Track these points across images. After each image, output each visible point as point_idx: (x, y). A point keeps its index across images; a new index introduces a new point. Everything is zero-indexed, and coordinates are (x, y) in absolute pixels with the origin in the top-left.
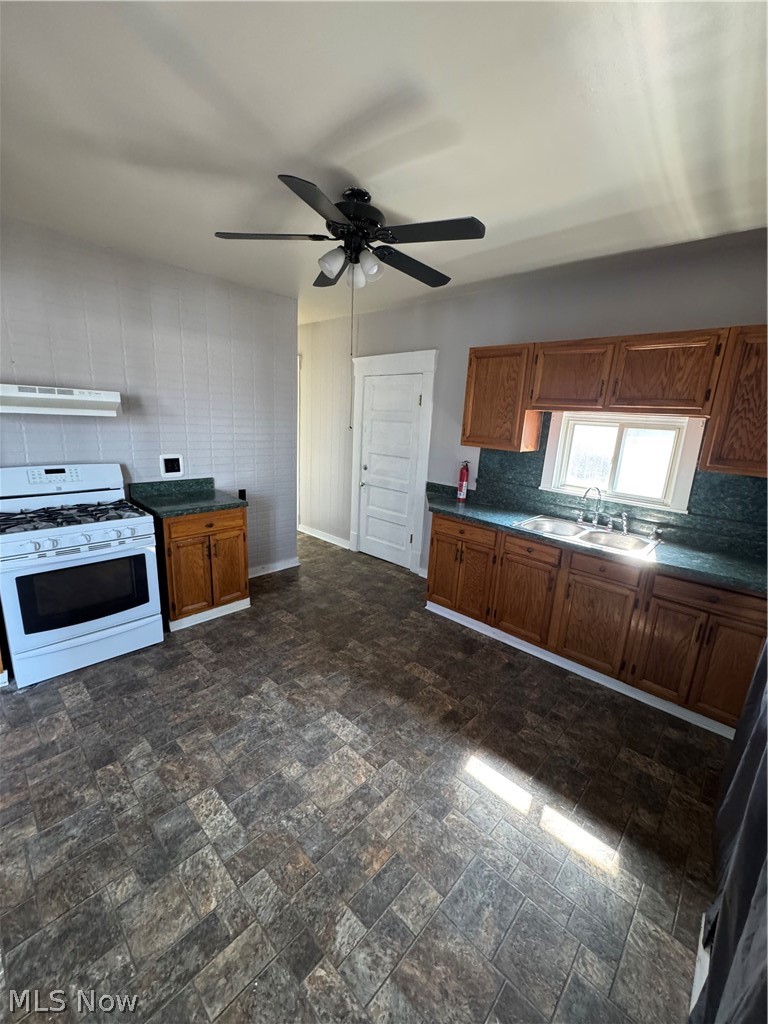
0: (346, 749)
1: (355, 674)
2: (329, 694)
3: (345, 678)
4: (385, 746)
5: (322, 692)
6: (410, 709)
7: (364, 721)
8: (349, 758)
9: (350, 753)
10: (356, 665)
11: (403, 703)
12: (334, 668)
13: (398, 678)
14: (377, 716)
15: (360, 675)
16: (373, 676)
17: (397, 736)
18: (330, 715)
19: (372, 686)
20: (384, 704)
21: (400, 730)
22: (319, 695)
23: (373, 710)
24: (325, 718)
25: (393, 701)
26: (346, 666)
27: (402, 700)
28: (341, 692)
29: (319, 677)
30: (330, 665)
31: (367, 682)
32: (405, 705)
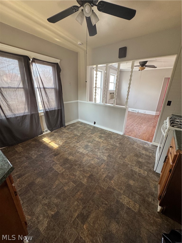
0: (82, 147)
1: (81, 165)
2: (88, 158)
3: (85, 163)
4: (74, 148)
5: (90, 158)
6: (66, 156)
7: (78, 152)
8: (81, 146)
9: (80, 147)
10: (82, 169)
11: (68, 157)
12: (89, 167)
13: (67, 165)
14: (75, 153)
15: (80, 165)
16: (76, 165)
17: (71, 150)
18: (86, 153)
19: (77, 161)
20: (73, 156)
21: (70, 151)
22: (90, 157)
23: (76, 155)
24: (87, 152)
25: (70, 157)
26: (85, 168)
27: (68, 158)
28: (85, 159)
29: (93, 162)
30: (91, 168)
31: (78, 163)
32: (67, 157)
